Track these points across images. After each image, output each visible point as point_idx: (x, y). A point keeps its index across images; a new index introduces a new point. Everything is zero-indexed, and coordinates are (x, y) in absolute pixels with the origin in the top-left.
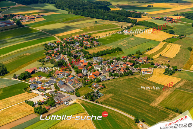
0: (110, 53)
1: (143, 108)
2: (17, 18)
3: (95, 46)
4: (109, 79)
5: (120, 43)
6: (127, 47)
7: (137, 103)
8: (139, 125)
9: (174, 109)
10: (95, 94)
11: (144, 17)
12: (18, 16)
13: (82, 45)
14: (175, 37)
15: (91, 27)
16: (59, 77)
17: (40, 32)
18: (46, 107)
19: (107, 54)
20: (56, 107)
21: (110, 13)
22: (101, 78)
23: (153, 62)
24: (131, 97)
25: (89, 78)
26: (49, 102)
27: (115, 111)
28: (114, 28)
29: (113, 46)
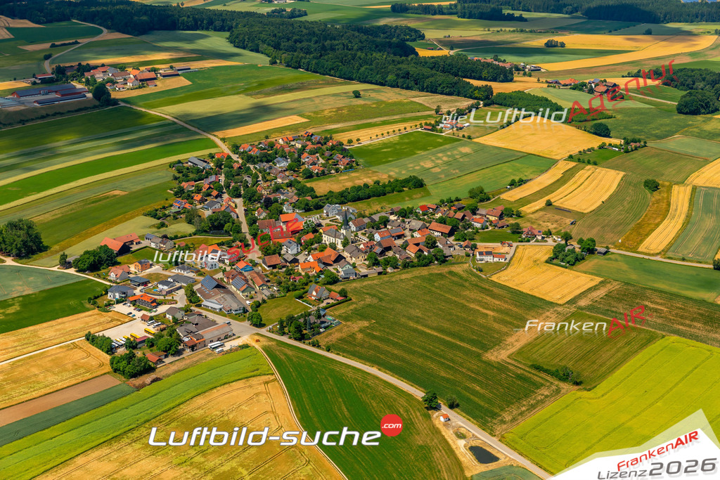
0: (385, 194)
1: (461, 365)
2: (100, 77)
4: (366, 276)
5: (425, 164)
6: (443, 176)
7: (443, 351)
8: (437, 417)
9: (557, 371)
10: (312, 319)
11: (526, 78)
12: (103, 69)
13: (296, 166)
14: (610, 145)
15: (339, 109)
16: (206, 264)
17: (167, 121)
18: (148, 354)
19: (374, 196)
20: (181, 357)
21: (405, 66)
22: (340, 270)
23: (517, 225)
24: (425, 333)
25: (300, 271)
26: (162, 339)
27: (369, 374)
28: (413, 114)
29: (397, 170)
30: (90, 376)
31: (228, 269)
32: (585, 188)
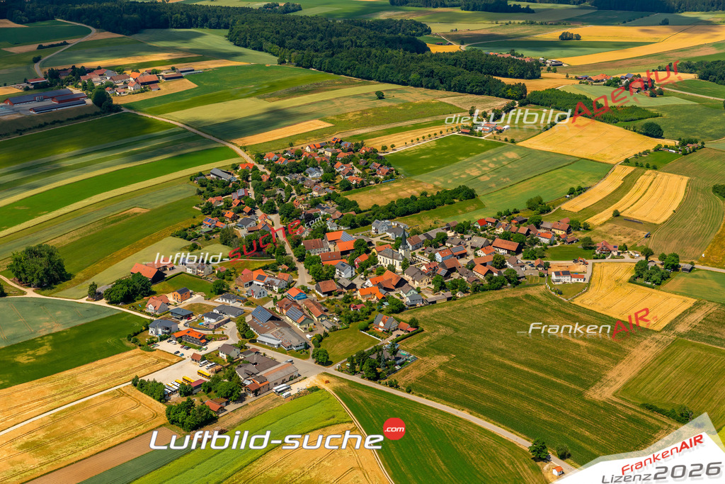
0: (435, 207)
1: (562, 406)
2: (97, 81)
3: (377, 181)
4: (434, 302)
5: (470, 171)
6: (493, 185)
7: (538, 389)
8: (548, 469)
9: (673, 411)
10: (387, 355)
11: (551, 74)
12: (100, 72)
13: (330, 178)
14: (666, 147)
15: (363, 112)
16: (253, 292)
17: (178, 129)
18: (207, 401)
19: (424, 209)
20: (244, 403)
21: (428, 64)
22: (404, 296)
23: (589, 239)
24: (514, 368)
25: (360, 297)
26: (221, 383)
27: (460, 419)
29: (442, 179)
32: (651, 196)
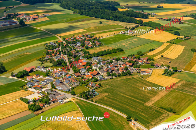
0: (111, 54)
1: (138, 107)
2: (21, 17)
3: (96, 46)
4: (107, 79)
5: (122, 44)
6: (129, 48)
7: (132, 102)
8: (131, 123)
9: (168, 109)
10: (91, 93)
12: (22, 15)
13: (83, 45)
14: (180, 38)
15: (95, 27)
16: (57, 76)
17: (43, 31)
18: (40, 104)
19: (108, 54)
20: (50, 105)
21: (115, 14)
22: (99, 77)
23: (153, 63)
24: (126, 97)
25: (86, 77)
26: (44, 99)
28: (118, 29)
29: (114, 46)
30: (22, 111)
31: (64, 77)
32: (173, 51)
